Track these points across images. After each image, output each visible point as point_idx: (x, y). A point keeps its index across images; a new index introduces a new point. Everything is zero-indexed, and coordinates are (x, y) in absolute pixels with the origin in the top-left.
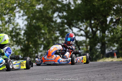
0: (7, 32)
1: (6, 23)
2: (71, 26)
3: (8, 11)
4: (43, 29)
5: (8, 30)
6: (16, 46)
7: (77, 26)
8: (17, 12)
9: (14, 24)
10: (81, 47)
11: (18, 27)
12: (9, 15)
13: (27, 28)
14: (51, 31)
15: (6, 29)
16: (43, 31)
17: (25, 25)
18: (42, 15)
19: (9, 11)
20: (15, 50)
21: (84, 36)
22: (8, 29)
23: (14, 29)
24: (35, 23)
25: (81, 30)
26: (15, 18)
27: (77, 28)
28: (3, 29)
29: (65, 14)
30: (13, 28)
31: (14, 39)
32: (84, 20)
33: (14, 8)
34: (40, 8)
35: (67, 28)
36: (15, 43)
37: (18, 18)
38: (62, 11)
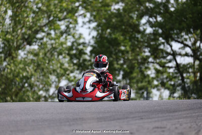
0: (63, 49)
1: (62, 33)
2: (170, 39)
3: (65, 13)
4: (122, 44)
5: (64, 46)
6: (78, 72)
8: (81, 15)
9: (75, 35)
10: (185, 75)
11: (81, 41)
12: (67, 20)
13: (95, 43)
14: (136, 47)
15: (62, 44)
16: (123, 48)
17: (93, 37)
18: (122, 21)
19: (67, 14)
20: (77, 79)
21: (191, 56)
22: (65, 43)
23: (75, 44)
24: (110, 34)
25: (186, 45)
26: (77, 26)
27: (179, 42)
28: (57, 44)
29: (159, 19)
30: (73, 43)
31: (75, 61)
32: (192, 30)
33: (76, 9)
34: (118, 10)
35: (163, 43)
36: (76, 67)
37: (82, 26)
38: (155, 15)
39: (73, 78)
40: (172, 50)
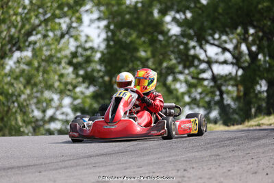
1: (62, 36)
2: (203, 42)
3: (66, 9)
4: (141, 49)
5: (64, 53)
7: (216, 43)
8: (87, 11)
10: (224, 88)
11: (88, 45)
16: (142, 54)
17: (105, 40)
19: (69, 9)
21: (232, 63)
23: (80, 50)
25: (225, 50)
27: (215, 45)
29: (189, 15)
30: (77, 47)
35: (194, 47)
37: (89, 26)
38: (183, 9)
39: (79, 94)
40: (207, 56)
